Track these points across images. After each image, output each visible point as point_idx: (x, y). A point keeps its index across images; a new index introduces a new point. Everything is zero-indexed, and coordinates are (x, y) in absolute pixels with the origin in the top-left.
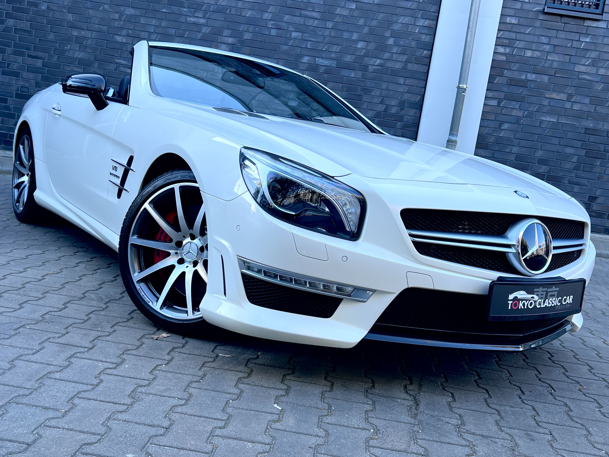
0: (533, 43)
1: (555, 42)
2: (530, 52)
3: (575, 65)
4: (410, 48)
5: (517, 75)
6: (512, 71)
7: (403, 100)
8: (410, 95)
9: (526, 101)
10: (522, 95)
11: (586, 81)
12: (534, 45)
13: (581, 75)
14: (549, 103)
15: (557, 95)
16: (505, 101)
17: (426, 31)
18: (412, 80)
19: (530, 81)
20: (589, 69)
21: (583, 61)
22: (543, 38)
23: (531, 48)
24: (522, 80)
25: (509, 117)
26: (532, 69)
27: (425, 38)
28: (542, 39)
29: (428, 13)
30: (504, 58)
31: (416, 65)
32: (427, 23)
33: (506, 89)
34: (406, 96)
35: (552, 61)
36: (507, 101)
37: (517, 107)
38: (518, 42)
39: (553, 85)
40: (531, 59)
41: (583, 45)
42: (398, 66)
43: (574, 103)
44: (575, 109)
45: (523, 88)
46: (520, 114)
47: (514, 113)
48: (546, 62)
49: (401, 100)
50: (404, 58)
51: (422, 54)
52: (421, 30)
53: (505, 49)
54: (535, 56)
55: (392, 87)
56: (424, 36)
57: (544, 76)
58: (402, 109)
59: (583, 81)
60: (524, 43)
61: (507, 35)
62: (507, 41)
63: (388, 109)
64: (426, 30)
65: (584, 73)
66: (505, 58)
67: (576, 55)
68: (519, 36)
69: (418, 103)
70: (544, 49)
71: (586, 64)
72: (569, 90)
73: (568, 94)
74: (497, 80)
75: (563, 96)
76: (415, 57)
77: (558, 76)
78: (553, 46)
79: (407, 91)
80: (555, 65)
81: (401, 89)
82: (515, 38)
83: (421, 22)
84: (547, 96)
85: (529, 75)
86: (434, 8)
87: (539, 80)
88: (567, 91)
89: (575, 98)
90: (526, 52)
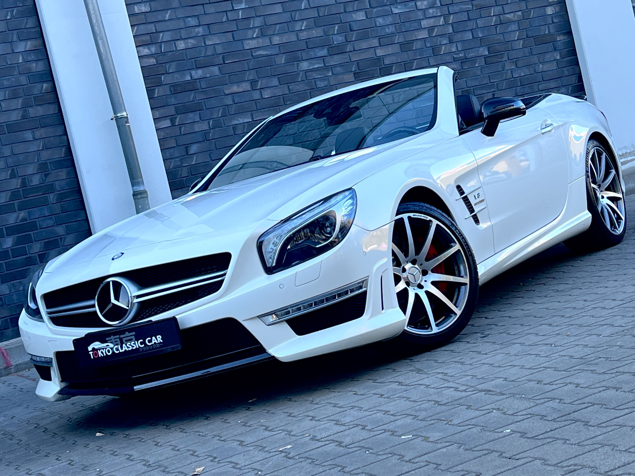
0: (180, 30)
1: (206, 20)
2: (182, 42)
3: (242, 43)
4: (21, 87)
5: (179, 77)
6: (170, 74)
7: (43, 162)
8: (50, 152)
9: (204, 108)
10: (196, 102)
11: (264, 58)
12: (183, 32)
13: (255, 52)
14: (234, 101)
15: (238, 87)
16: (179, 116)
17: (33, 57)
18: (43, 130)
19: (198, 80)
20: (261, 42)
21: (250, 33)
22: (189, 19)
23: (181, 37)
24: (188, 82)
25: (193, 135)
26: (194, 64)
27: (38, 67)
28: (189, 21)
29: (25, 31)
30: (153, 61)
31: (39, 108)
32: (29, 45)
33: (173, 100)
34: (45, 155)
35: (213, 46)
36: (182, 115)
37: (198, 119)
38: (161, 34)
39: (227, 75)
40: (187, 51)
41: (240, 14)
42: (15, 116)
43: (261, 90)
44: (267, 97)
45: (194, 91)
46: (204, 126)
47: (197, 127)
48: (206, 49)
49: (40, 162)
50: (18, 103)
51: (42, 90)
52: (25, 57)
53: (149, 49)
54: (190, 45)
55: (19, 148)
56: (34, 65)
57: (212, 68)
58: (46, 175)
59: (261, 59)
60: (169, 33)
61: (143, 29)
62: (148, 37)
63: (27, 183)
64: (32, 55)
65: (258, 49)
66: (155, 61)
67: (238, 28)
68: (160, 26)
69: (66, 158)
70: (197, 33)
71: (255, 36)
72: (248, 76)
73: (250, 81)
74: (156, 92)
75: (246, 86)
76: (34, 97)
77: (228, 62)
78: (207, 26)
79: (43, 147)
80: (219, 50)
81: (33, 147)
82: (156, 30)
83: (21, 47)
84: (227, 92)
85: (193, 72)
86: (31, 23)
87: (208, 76)
88: (248, 78)
89: (260, 83)
90: (177, 45)
